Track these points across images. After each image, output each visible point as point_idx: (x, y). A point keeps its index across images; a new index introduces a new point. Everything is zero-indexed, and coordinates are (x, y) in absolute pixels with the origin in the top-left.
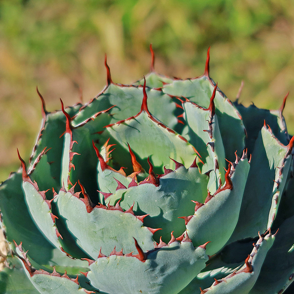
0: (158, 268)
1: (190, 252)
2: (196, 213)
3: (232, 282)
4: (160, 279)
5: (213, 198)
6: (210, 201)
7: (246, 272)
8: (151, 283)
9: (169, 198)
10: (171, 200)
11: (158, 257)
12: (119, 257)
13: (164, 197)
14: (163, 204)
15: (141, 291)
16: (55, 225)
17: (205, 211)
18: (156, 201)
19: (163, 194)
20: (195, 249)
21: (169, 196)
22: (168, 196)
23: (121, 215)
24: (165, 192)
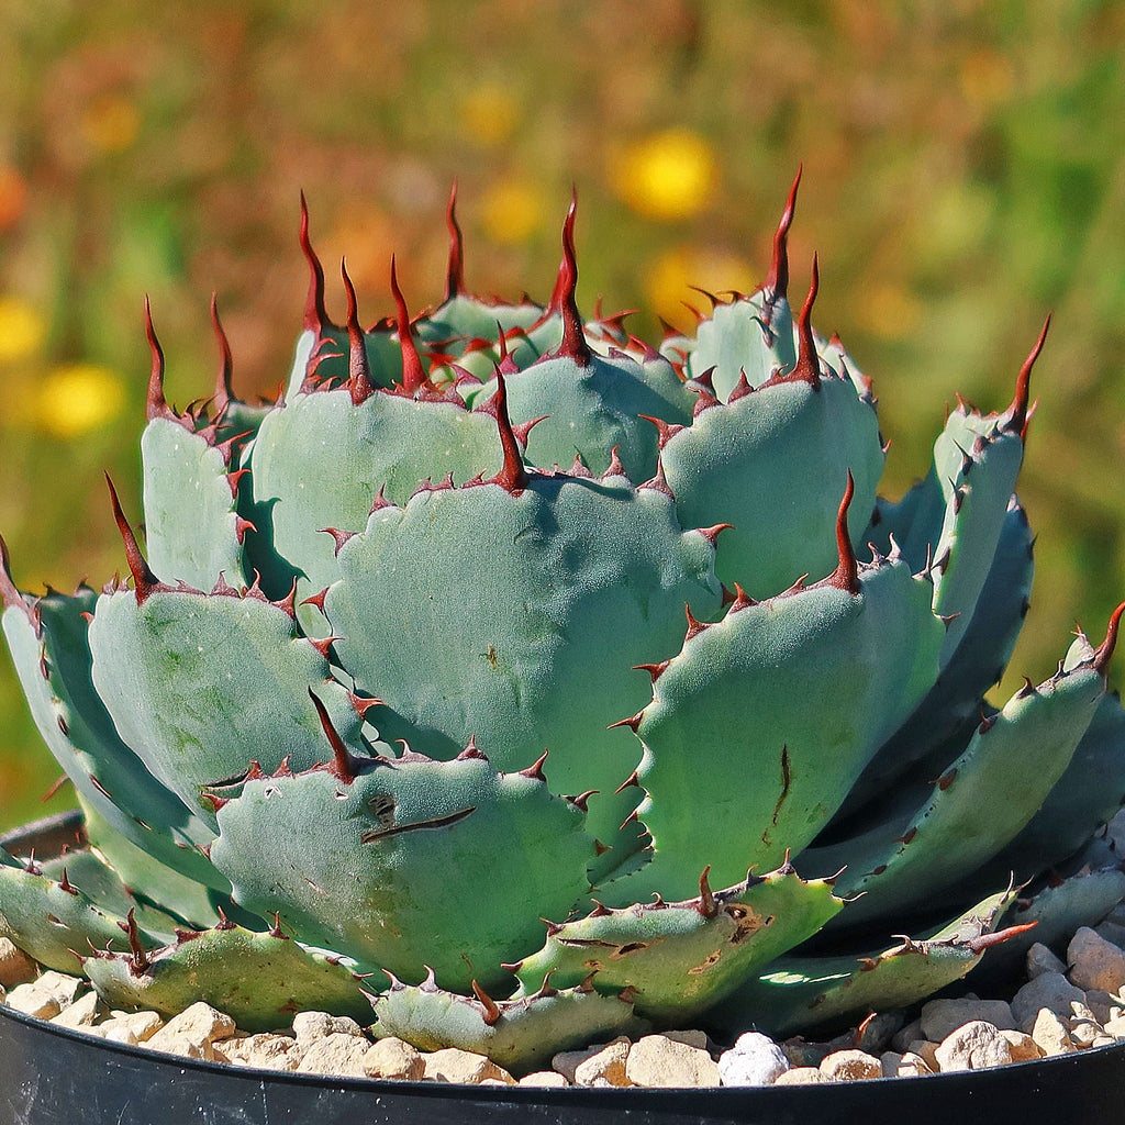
0: (559, 542)
1: (663, 528)
2: (696, 421)
3: (788, 615)
4: (560, 598)
5: (751, 396)
6: (743, 399)
7: (840, 587)
8: (529, 607)
9: (615, 429)
10: (620, 437)
11: (561, 498)
12: (437, 495)
13: (598, 414)
14: (593, 444)
15: (492, 656)
16: (233, 509)
17: (725, 423)
18: (572, 425)
19: (595, 404)
20: (683, 529)
21: (617, 422)
22: (613, 420)
23: (458, 419)
24: (604, 399)
